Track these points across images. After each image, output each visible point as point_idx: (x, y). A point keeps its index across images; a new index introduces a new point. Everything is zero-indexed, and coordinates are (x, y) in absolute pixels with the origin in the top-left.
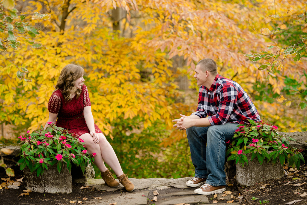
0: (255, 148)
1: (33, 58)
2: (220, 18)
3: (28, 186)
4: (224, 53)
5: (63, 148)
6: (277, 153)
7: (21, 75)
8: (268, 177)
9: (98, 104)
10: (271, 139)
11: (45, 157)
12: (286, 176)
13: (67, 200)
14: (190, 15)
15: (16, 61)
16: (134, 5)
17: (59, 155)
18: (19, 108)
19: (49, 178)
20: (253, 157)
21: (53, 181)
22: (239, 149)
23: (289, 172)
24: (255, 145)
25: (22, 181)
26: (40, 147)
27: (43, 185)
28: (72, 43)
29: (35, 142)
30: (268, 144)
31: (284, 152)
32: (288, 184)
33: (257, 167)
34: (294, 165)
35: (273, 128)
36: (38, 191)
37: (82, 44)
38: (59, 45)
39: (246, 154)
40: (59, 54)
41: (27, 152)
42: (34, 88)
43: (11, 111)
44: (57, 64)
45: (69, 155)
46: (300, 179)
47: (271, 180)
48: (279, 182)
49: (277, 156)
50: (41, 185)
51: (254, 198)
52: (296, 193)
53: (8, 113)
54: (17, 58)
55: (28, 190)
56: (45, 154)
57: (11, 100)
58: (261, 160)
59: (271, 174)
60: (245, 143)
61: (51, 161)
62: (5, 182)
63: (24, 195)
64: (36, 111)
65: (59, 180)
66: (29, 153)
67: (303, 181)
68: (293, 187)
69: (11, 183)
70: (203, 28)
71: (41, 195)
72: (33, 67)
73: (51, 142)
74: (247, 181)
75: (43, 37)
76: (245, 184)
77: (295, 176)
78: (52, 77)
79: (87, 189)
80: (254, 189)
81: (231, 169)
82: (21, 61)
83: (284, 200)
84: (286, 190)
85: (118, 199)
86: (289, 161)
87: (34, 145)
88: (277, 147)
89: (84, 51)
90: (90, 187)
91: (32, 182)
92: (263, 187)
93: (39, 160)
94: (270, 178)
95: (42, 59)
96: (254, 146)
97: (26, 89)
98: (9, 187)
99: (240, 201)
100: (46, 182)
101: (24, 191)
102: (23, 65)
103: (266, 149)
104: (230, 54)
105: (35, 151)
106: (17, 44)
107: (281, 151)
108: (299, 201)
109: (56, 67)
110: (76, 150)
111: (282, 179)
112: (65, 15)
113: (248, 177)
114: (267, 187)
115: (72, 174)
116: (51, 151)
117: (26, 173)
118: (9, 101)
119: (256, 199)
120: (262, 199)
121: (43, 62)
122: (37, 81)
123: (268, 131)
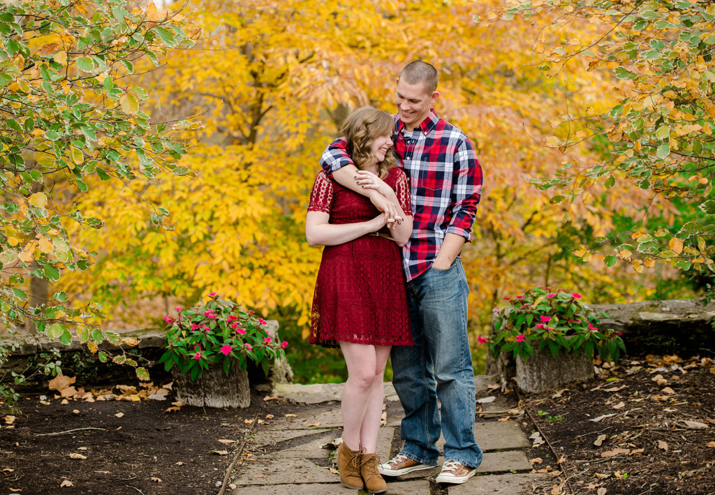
0: (543, 331)
1: (203, 189)
2: (505, 117)
3: (179, 395)
4: (512, 175)
5: (233, 335)
6: (581, 339)
7: (158, 220)
8: (567, 378)
9: (309, 262)
10: (571, 316)
11: (203, 349)
12: (596, 376)
13: (240, 418)
14: (456, 112)
15: (178, 195)
16: (363, 99)
17: (226, 346)
18: (182, 271)
19: (212, 383)
20: (541, 347)
21: (219, 388)
22: (520, 333)
23: (603, 368)
24: (545, 326)
25: (171, 388)
26: (196, 333)
27: (203, 394)
28: (265, 163)
29: (188, 325)
30: (567, 324)
31: (591, 336)
32: (598, 388)
33: (549, 363)
34: (609, 358)
35: (573, 298)
36: (195, 404)
37: (282, 165)
38: (247, 166)
39: (532, 341)
40: (246, 181)
41: (176, 341)
42: (206, 237)
43: (170, 275)
44: (241, 198)
45: (242, 346)
46: (618, 380)
47: (572, 382)
48: (585, 386)
49: (580, 343)
50: (199, 394)
51: (540, 413)
52: (608, 403)
53: (166, 279)
54: (178, 190)
55: (179, 402)
56: (204, 344)
57: (171, 258)
58: (554, 350)
59: (573, 373)
60: (529, 324)
61: (213, 357)
62: (144, 389)
63: (172, 411)
64: (210, 274)
65: (228, 386)
66: (179, 344)
67: (622, 383)
68: (606, 393)
69: (155, 391)
70: (480, 134)
71: (198, 410)
72: (203, 205)
73: (213, 325)
74: (533, 386)
75: (220, 155)
76: (530, 390)
77: (611, 375)
78: (234, 220)
79: (275, 400)
80: (543, 397)
81: (509, 366)
82: (184, 195)
83: (588, 415)
84: (594, 398)
85: (323, 417)
86: (600, 352)
87: (187, 330)
88: (581, 328)
89: (285, 174)
90: (280, 397)
91: (184, 389)
92: (558, 395)
93: (195, 355)
94: (570, 380)
95: (218, 192)
96: (543, 328)
97: (194, 240)
98: (150, 397)
99: (519, 418)
100: (208, 391)
101: (173, 403)
102: (188, 201)
103: (563, 332)
104: (522, 177)
105: (188, 340)
106: (154, 171)
107: (587, 336)
108: (610, 415)
109: (241, 204)
110: (253, 338)
111: (590, 381)
112: (256, 118)
113: (535, 378)
114: (565, 394)
115: (249, 377)
116: (213, 340)
117: (176, 376)
118: (168, 260)
119: (545, 413)
120: (553, 414)
121: (219, 196)
122: (211, 226)
123: (566, 303)
